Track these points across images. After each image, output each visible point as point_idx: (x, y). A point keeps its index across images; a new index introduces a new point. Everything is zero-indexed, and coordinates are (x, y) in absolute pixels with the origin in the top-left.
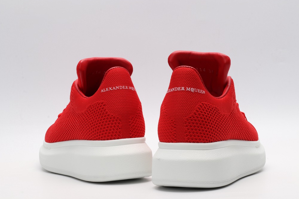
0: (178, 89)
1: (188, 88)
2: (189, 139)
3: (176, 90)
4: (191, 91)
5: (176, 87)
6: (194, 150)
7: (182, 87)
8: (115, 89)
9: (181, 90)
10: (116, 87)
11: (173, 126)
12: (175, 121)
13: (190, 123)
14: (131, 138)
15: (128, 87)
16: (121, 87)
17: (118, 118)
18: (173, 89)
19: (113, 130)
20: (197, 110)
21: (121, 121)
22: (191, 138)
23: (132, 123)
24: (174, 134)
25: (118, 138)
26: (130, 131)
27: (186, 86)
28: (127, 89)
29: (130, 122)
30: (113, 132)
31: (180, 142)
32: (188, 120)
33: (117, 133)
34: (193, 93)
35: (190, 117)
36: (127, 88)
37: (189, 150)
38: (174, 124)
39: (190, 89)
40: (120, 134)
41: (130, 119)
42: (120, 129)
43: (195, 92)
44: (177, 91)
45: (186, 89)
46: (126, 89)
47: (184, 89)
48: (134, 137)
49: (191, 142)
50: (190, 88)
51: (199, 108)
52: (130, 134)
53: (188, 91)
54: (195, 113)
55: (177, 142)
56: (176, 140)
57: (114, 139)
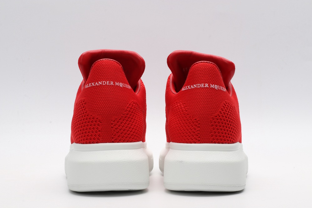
0: (201, 86)
1: (212, 85)
2: (214, 140)
3: (198, 87)
4: (215, 88)
5: (198, 83)
6: (220, 152)
7: (206, 84)
8: (97, 85)
9: (205, 87)
10: (99, 82)
11: (196, 126)
12: (199, 121)
13: (216, 123)
14: (114, 142)
15: (114, 83)
16: (104, 83)
17: (97, 118)
18: (194, 85)
19: (92, 132)
20: (222, 109)
21: (101, 122)
22: (216, 139)
23: (115, 125)
24: (198, 134)
25: (96, 141)
26: (113, 134)
27: (210, 83)
28: (112, 85)
29: (112, 124)
30: (92, 134)
31: (204, 143)
32: (214, 119)
33: (96, 136)
34: (217, 90)
35: (216, 116)
36: (112, 83)
37: (214, 152)
38: (198, 123)
39: (214, 87)
40: (100, 138)
41: (112, 120)
42: (99, 131)
43: (218, 89)
44: (200, 87)
45: (210, 86)
46: (110, 85)
47: (208, 86)
48: (118, 142)
49: (215, 143)
50: (213, 85)
51: (223, 106)
52: (113, 138)
53: (212, 88)
54: (220, 112)
55: (200, 143)
56: (200, 141)
57: (93, 143)
